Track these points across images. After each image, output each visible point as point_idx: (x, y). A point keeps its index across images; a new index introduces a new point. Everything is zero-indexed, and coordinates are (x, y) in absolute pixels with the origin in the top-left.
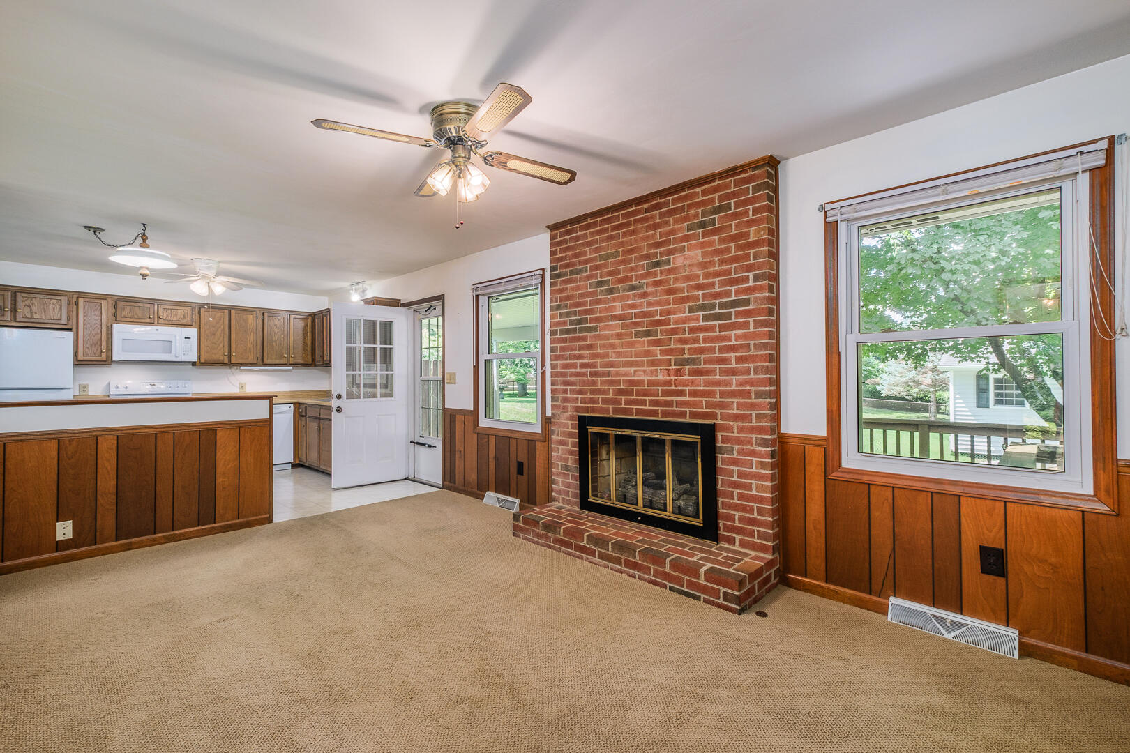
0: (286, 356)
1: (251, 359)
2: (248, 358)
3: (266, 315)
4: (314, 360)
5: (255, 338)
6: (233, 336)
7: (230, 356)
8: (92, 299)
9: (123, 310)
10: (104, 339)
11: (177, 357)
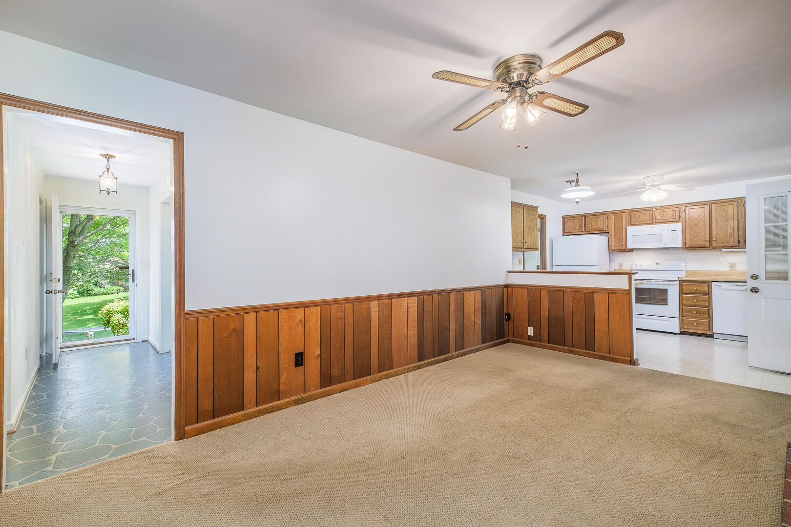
1: (732, 243)
2: (728, 242)
5: (736, 224)
6: (714, 225)
7: (710, 241)
8: (618, 213)
9: (634, 217)
10: (624, 236)
11: (666, 245)
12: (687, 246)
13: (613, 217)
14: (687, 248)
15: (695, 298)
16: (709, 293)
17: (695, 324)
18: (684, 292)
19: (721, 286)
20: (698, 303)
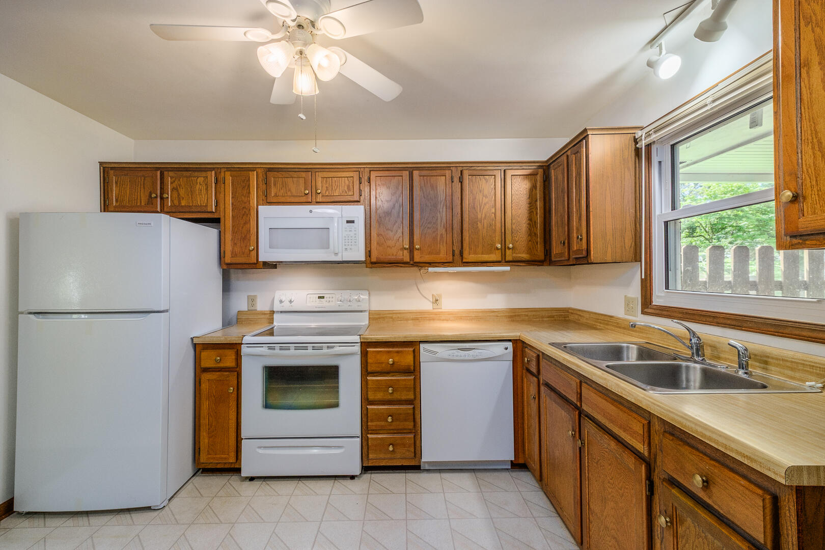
0: (499, 246)
1: (443, 256)
2: (438, 253)
3: (466, 173)
4: (548, 251)
5: (449, 216)
6: (417, 215)
7: (411, 250)
8: (241, 171)
9: (275, 185)
10: (253, 231)
11: (336, 254)
12: (374, 259)
13: (229, 180)
14: (372, 263)
15: (389, 385)
16: (414, 371)
17: (391, 448)
18: (369, 369)
19: (436, 353)
20: (397, 396)
